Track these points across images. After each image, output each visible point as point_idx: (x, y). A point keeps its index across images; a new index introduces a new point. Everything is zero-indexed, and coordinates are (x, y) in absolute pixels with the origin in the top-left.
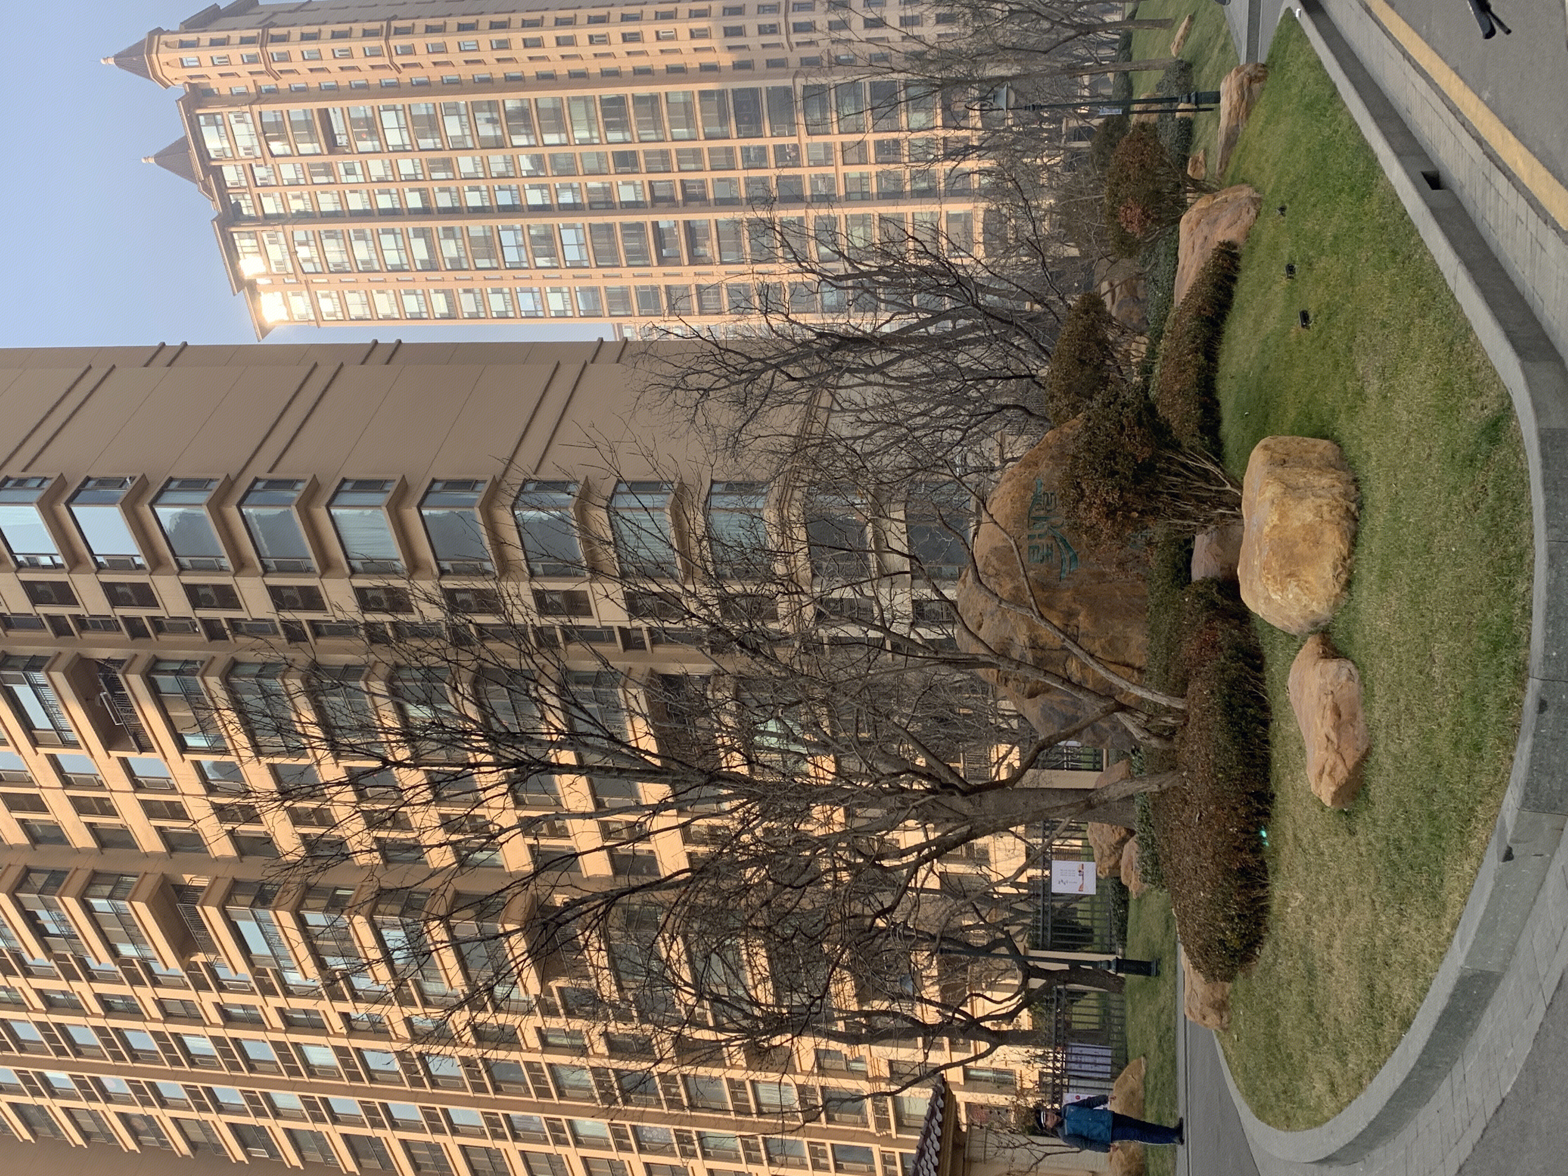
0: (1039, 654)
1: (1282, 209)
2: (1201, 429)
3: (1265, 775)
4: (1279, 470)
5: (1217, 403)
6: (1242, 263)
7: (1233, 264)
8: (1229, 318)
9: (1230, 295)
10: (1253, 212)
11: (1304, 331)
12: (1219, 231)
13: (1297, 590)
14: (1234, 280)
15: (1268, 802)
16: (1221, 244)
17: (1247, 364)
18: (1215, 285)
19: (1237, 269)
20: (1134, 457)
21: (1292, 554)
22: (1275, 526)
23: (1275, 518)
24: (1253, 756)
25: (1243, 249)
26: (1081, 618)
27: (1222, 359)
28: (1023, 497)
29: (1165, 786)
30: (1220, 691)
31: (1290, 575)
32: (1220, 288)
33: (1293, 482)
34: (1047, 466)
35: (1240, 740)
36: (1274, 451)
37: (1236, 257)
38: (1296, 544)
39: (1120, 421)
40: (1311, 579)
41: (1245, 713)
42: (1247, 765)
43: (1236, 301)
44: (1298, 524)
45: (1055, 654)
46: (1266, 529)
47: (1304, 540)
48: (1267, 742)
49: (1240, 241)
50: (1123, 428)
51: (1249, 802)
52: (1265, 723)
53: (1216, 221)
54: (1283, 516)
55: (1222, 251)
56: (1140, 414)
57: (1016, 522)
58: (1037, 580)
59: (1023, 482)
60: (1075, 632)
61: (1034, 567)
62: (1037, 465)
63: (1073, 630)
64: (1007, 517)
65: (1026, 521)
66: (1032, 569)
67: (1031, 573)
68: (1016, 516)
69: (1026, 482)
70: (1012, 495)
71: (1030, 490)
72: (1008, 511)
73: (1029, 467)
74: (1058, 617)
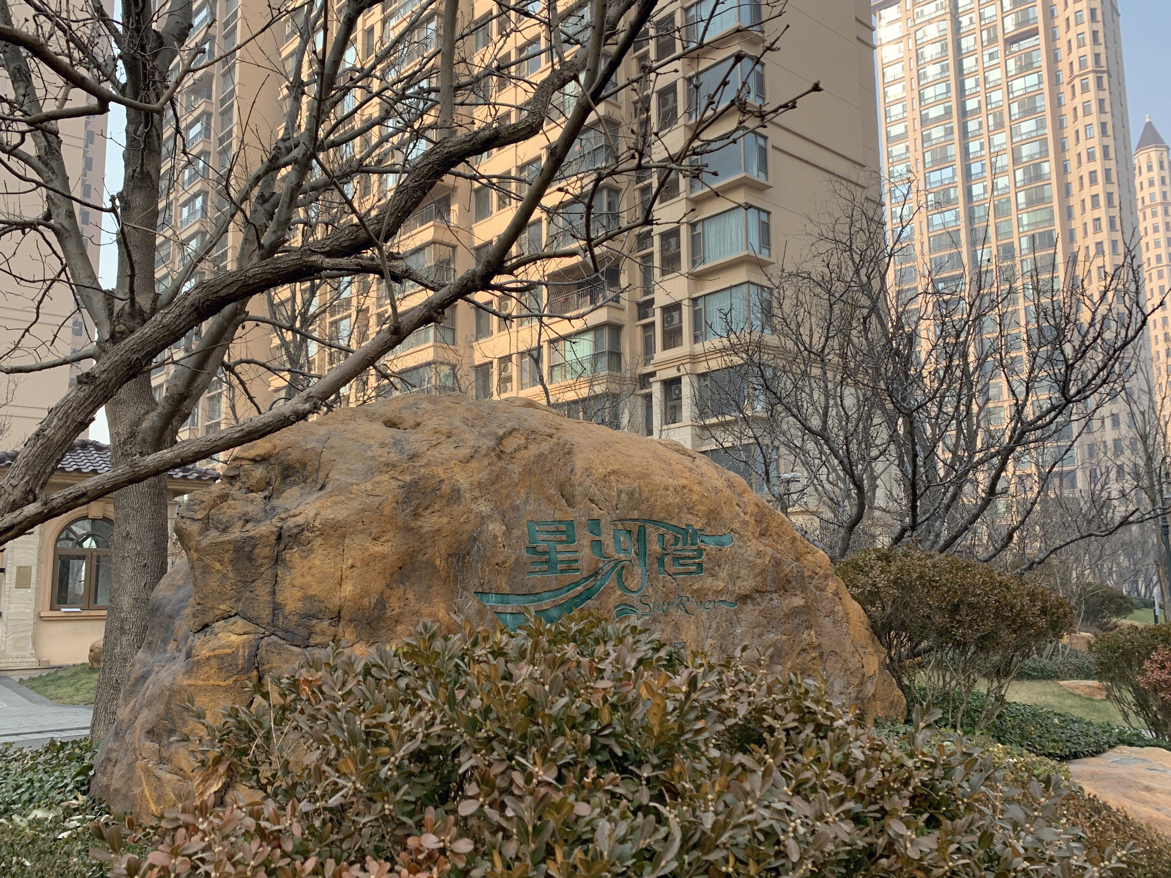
57: (631, 494)
58: (475, 540)
59: (726, 509)
60: (318, 639)
61: (516, 533)
62: (762, 535)
63: (323, 633)
64: (645, 476)
65: (636, 514)
66: (509, 530)
67: (496, 528)
68: (646, 494)
69: (726, 513)
70: (696, 488)
71: (708, 524)
72: (657, 479)
73: (758, 522)
74: (365, 592)
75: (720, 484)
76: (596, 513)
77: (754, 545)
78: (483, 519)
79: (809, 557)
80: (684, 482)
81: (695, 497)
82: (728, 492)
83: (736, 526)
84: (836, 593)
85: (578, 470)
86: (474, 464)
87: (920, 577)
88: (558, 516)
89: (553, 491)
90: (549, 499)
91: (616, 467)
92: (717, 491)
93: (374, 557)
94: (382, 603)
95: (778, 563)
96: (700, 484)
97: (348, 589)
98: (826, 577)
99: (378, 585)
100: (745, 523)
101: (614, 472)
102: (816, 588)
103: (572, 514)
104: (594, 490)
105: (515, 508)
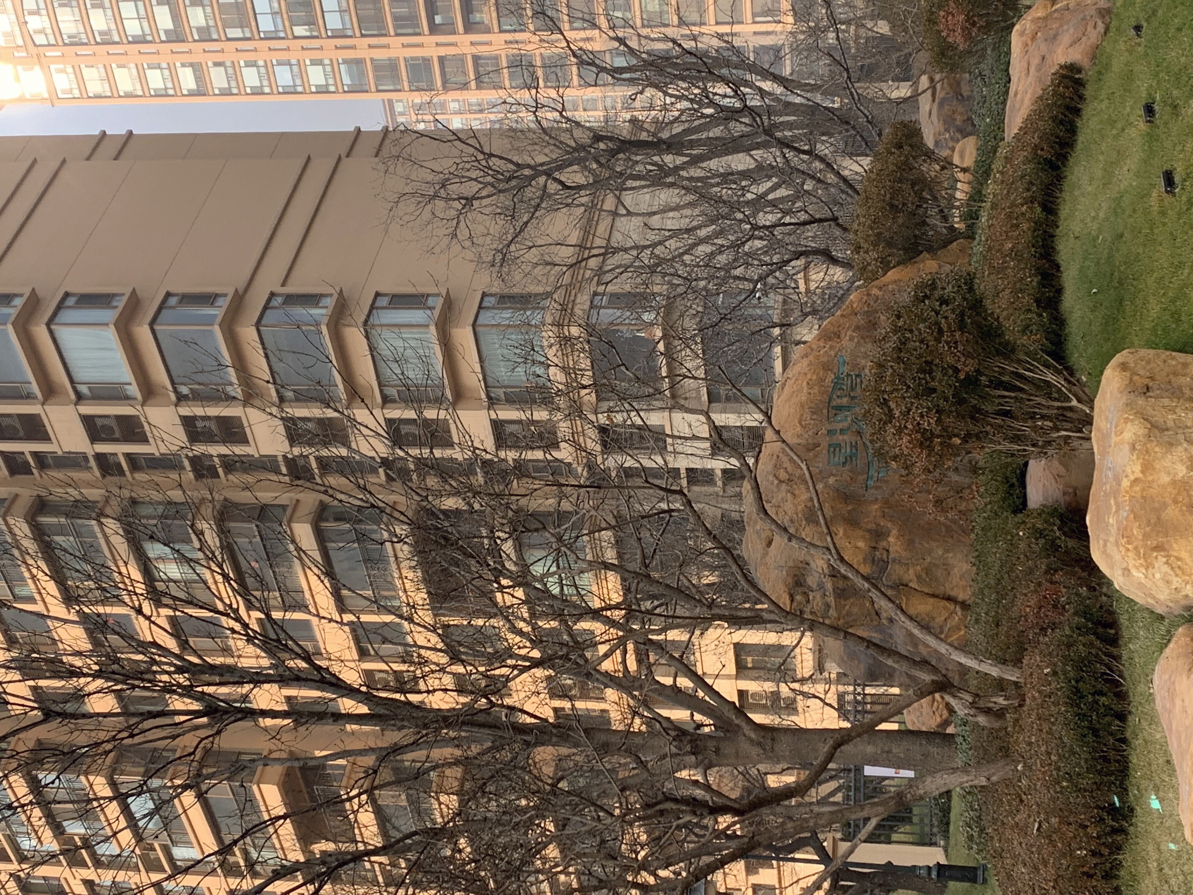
0: (841, 584)
1: (1138, 28)
2: (1038, 301)
3: (1122, 783)
4: (1141, 401)
5: (1058, 267)
6: (1088, 92)
7: (1076, 92)
8: (1071, 160)
9: (1073, 131)
10: (1101, 27)
11: (1168, 199)
12: (1060, 50)
13: (1166, 569)
14: (1077, 112)
15: (1125, 818)
16: (1061, 67)
17: (1095, 226)
18: (1054, 119)
19: (1081, 98)
20: (957, 371)
21: (1159, 519)
22: (1136, 480)
23: (1137, 468)
24: (1106, 760)
25: (1089, 74)
26: (891, 539)
27: (1064, 211)
28: (822, 380)
29: (994, 779)
30: (1065, 673)
31: (1158, 548)
32: (1061, 122)
33: (1158, 418)
34: (851, 339)
35: (1090, 738)
36: (1134, 373)
37: (1080, 83)
38: (1165, 505)
39: (937, 323)
40: (1184, 555)
41: (1096, 702)
42: (1099, 772)
43: (1081, 139)
44: (1165, 479)
46: (1126, 483)
47: (1176, 502)
48: (1124, 741)
49: (1086, 63)
50: (941, 331)
51: (1102, 819)
52: (1122, 717)
53: (1055, 37)
54: (1146, 468)
55: (1064, 77)
56: (962, 314)
57: (813, 413)
58: (838, 490)
59: (822, 359)
60: (885, 557)
61: (834, 471)
62: (839, 337)
63: (882, 554)
64: (802, 406)
65: (825, 411)
66: (832, 475)
67: (831, 480)
68: (813, 405)
69: (825, 359)
70: (809, 376)
71: (831, 370)
72: (804, 398)
73: (830, 339)
74: (863, 537)
75: (805, 362)
76: (824, 431)
77: (845, 342)
78: (826, 486)
79: (855, 306)
80: (805, 383)
81: (815, 377)
82: (811, 358)
83: (832, 353)
84: (880, 289)
85: (799, 441)
86: (796, 492)
87: (872, 228)
88: (825, 452)
89: (811, 454)
90: (816, 456)
91: (797, 421)
92: (810, 364)
93: (844, 535)
94: (869, 531)
95: (857, 328)
96: (806, 374)
97: (861, 544)
98: (869, 295)
99: (860, 533)
100: (831, 347)
101: (800, 423)
102: (875, 302)
103: (824, 444)
104: (810, 433)
105: (821, 472)
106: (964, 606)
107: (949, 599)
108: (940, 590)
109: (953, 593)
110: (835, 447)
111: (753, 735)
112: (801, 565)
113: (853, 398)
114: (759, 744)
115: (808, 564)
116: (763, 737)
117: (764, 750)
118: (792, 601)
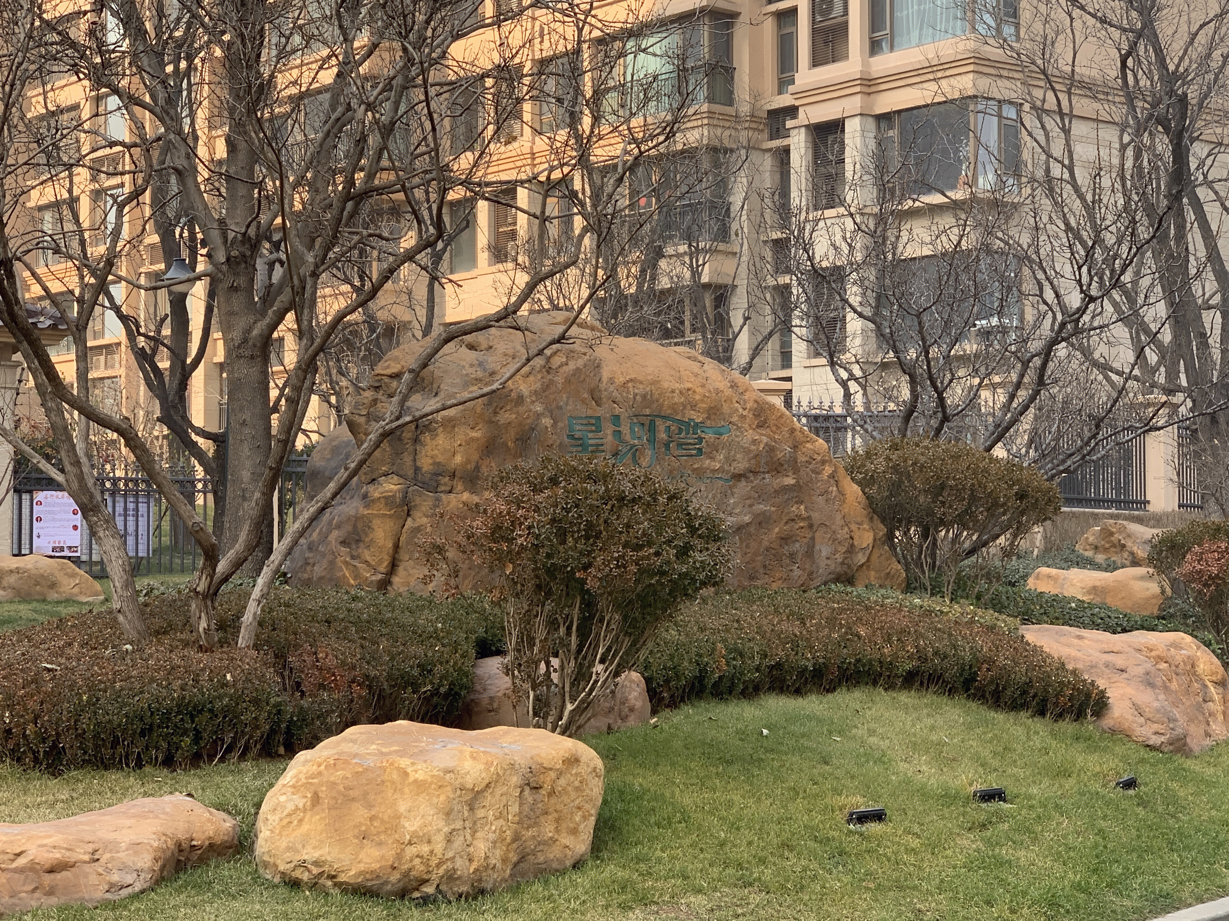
2: (779, 666)
3: (89, 762)
4: (515, 780)
6: (1067, 726)
7: (1070, 710)
8: (973, 705)
9: (1015, 706)
10: (1155, 740)
12: (1130, 691)
13: (290, 807)
14: (1041, 712)
15: (49, 766)
16: (1103, 692)
18: (1029, 683)
19: (1060, 716)
21: (353, 799)
22: (406, 774)
23: (420, 776)
24: (115, 743)
25: (1089, 726)
26: (466, 496)
27: (905, 697)
28: (693, 407)
30: (221, 698)
31: (316, 799)
32: (1024, 693)
33: (488, 799)
34: (754, 442)
37: (1079, 715)
38: (370, 806)
40: (305, 827)
41: (185, 733)
43: (1000, 717)
44: (402, 807)
45: (407, 459)
46: (404, 762)
47: (372, 819)
48: (139, 765)
49: (1107, 722)
52: (169, 762)
53: (1151, 685)
54: (420, 786)
55: (1088, 696)
57: (644, 396)
58: (533, 429)
59: (725, 407)
60: (443, 488)
61: (560, 425)
62: (758, 426)
63: (445, 484)
64: (655, 382)
65: (647, 412)
66: (555, 423)
67: (547, 421)
68: (656, 396)
69: (726, 408)
70: (699, 390)
71: (708, 418)
72: (666, 385)
73: (756, 416)
74: (468, 461)
76: (617, 410)
77: (750, 435)
78: (539, 416)
79: (808, 445)
80: (689, 385)
81: (697, 397)
82: (728, 392)
83: (735, 419)
84: (832, 476)
85: (605, 379)
86: (531, 378)
88: (590, 413)
89: (586, 395)
90: (583, 401)
91: (633, 376)
92: (718, 391)
93: (472, 439)
94: (477, 468)
95: (771, 450)
96: (703, 386)
97: (458, 459)
98: (823, 462)
99: (475, 457)
100: (743, 417)
101: (631, 380)
102: (813, 471)
103: (600, 412)
104: (615, 394)
105: (560, 408)
106: (384, 584)
107: (393, 566)
108: (404, 555)
109: (401, 570)
110: (596, 424)
111: (255, 332)
112: (435, 386)
113: (667, 446)
114: (245, 341)
115: (436, 394)
116: (255, 346)
117: (239, 347)
118: (391, 376)
